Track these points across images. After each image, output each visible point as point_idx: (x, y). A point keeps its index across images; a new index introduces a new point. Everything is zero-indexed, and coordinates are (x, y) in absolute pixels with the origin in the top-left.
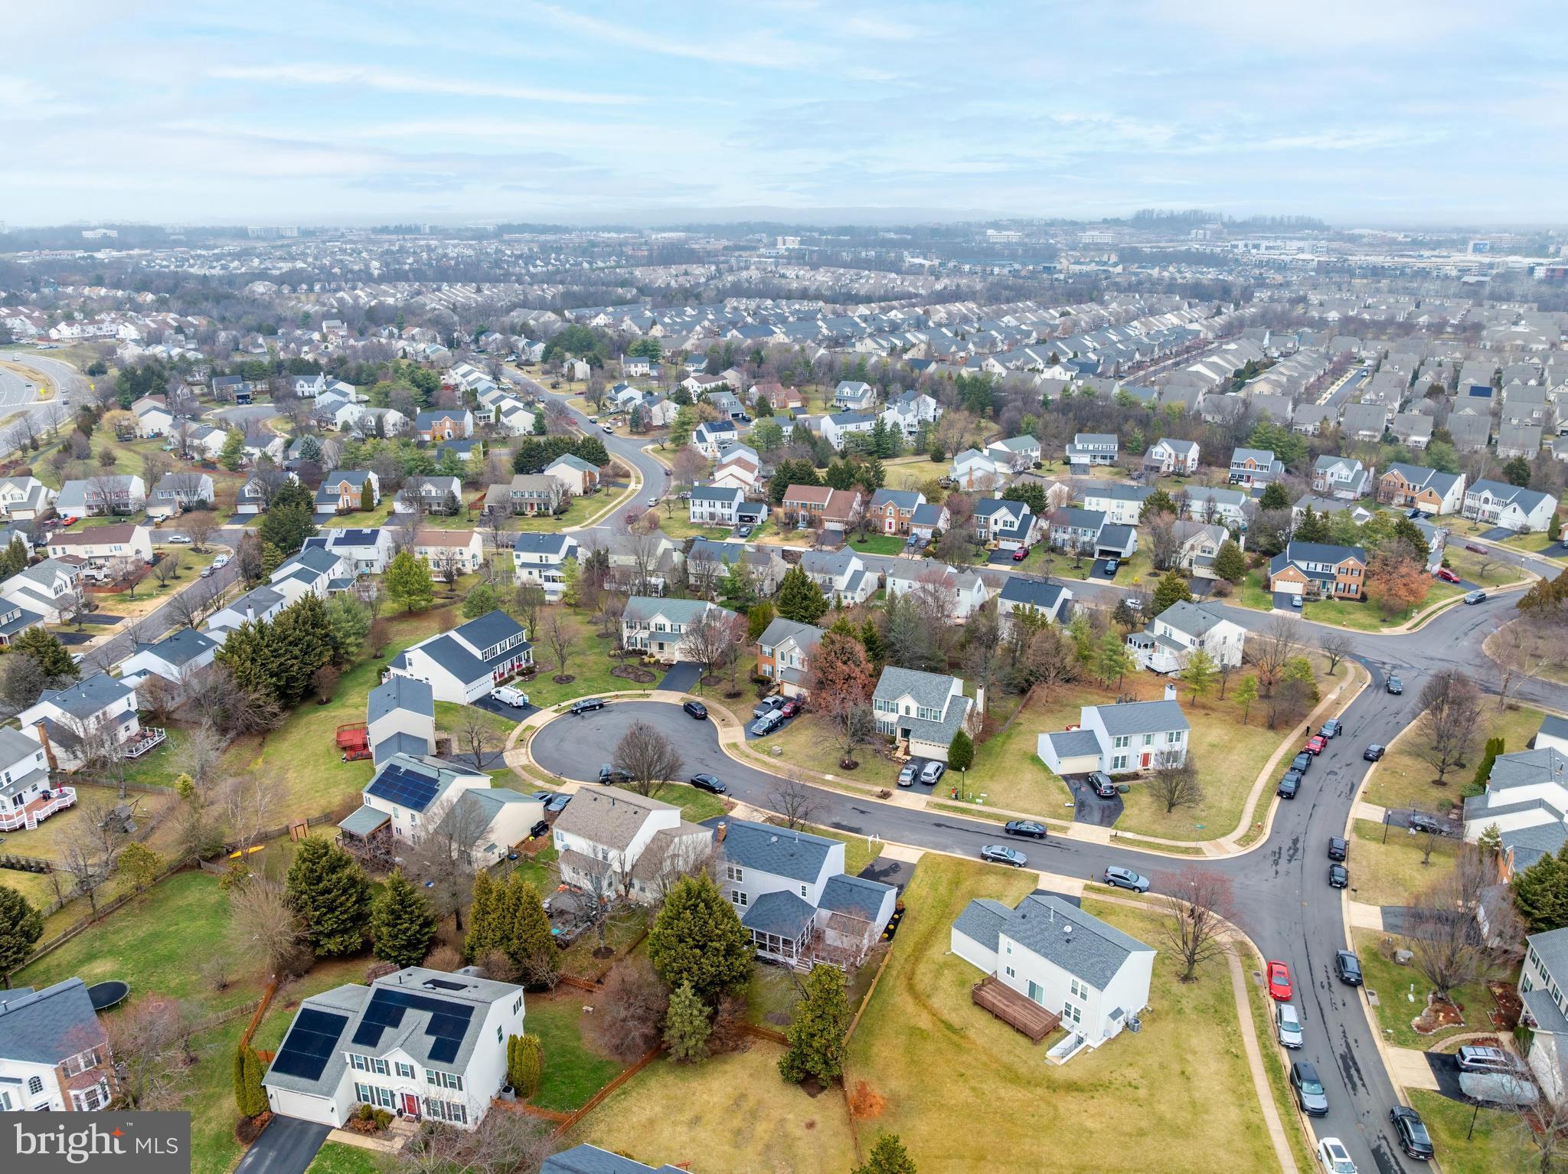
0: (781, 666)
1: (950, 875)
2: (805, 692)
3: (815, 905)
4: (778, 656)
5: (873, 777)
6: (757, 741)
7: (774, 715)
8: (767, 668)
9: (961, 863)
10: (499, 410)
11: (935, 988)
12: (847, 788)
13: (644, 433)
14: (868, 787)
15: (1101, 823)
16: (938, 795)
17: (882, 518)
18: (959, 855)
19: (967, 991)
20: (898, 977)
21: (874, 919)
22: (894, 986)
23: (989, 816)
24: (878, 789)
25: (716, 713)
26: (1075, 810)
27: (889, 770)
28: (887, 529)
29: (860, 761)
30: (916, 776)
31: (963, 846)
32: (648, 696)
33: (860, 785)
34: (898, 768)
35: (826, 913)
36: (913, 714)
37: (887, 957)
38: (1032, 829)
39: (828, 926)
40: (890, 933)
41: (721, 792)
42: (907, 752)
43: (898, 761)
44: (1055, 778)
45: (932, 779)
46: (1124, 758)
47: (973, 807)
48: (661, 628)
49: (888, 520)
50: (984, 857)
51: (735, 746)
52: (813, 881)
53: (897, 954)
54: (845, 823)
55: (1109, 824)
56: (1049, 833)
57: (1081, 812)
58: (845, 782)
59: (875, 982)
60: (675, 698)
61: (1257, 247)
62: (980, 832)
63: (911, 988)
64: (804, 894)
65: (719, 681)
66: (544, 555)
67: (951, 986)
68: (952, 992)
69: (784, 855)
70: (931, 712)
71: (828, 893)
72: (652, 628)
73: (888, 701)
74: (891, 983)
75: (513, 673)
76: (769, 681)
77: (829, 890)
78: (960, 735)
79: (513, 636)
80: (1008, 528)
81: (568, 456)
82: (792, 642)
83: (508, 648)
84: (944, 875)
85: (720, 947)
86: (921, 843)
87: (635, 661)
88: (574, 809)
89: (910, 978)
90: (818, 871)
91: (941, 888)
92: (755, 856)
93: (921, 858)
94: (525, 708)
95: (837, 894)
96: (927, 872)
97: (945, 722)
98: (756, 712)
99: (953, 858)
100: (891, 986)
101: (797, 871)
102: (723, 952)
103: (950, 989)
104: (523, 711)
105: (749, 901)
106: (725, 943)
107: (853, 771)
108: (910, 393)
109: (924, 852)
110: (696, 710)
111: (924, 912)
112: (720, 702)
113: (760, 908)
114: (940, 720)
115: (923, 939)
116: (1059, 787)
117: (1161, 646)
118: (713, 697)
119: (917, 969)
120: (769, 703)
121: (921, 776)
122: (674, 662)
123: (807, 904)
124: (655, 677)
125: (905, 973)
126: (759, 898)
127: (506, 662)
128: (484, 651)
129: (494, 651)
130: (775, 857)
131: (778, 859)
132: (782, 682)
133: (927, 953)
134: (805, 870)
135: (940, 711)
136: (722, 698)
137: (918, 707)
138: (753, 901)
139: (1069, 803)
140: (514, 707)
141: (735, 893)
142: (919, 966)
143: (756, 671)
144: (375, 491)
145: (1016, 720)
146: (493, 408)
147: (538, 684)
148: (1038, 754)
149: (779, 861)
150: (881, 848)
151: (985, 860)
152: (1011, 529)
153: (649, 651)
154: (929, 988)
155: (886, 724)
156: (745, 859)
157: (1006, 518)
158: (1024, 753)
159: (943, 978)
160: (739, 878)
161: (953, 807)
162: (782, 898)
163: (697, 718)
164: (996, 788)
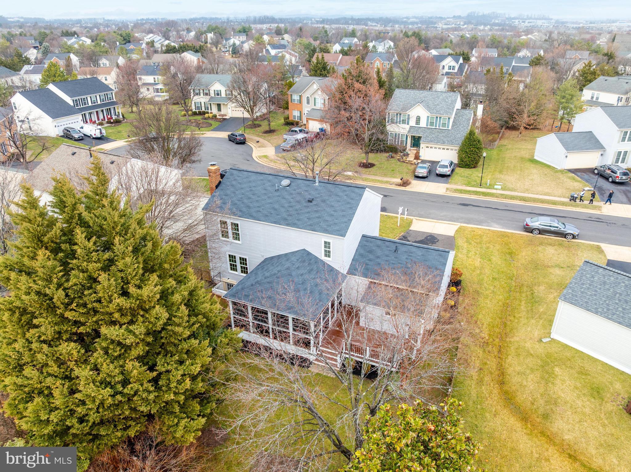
0: (306, 109)
1: (498, 247)
2: (327, 127)
3: (344, 272)
4: (304, 100)
5: (393, 173)
6: (284, 154)
7: (300, 136)
8: (296, 113)
9: (503, 235)
10: (162, 45)
11: (553, 402)
12: (367, 179)
14: (386, 179)
16: (456, 184)
18: (497, 228)
19: (613, 406)
22: (481, 398)
23: (512, 198)
24: (398, 181)
25: (252, 140)
27: (405, 168)
29: (376, 163)
30: (431, 170)
31: (498, 221)
32: (203, 134)
33: (380, 178)
34: (411, 168)
35: (361, 282)
36: (423, 124)
42: (417, 157)
43: (410, 163)
44: (562, 171)
45: (447, 171)
47: (494, 191)
48: (218, 94)
51: (266, 157)
52: (342, 232)
57: (603, 195)
58: (365, 176)
60: (224, 135)
61: (523, 22)
64: (328, 254)
65: (259, 126)
66: (156, 77)
67: (578, 397)
68: (587, 410)
69: (298, 202)
70: (440, 121)
71: (362, 255)
72: (212, 94)
73: (400, 114)
74: (474, 393)
75: (104, 122)
76: (297, 124)
77: (362, 251)
78: (471, 133)
79: (103, 93)
80: (451, 71)
81: (190, 51)
82: (315, 87)
83: (99, 103)
84: (491, 246)
85: (130, 340)
86: (452, 219)
87: (199, 118)
88: (48, 165)
89: (502, 383)
90: (350, 220)
91: (494, 259)
92: (258, 205)
93: (456, 231)
94: (101, 139)
95: (378, 257)
96: (470, 243)
97: (452, 129)
98: (285, 136)
99: (493, 232)
100: (475, 399)
101: (317, 220)
102: (140, 350)
103: (580, 403)
104: (100, 141)
105: (250, 267)
106: (143, 330)
107: (370, 169)
108: (380, 40)
109: (458, 226)
110: (238, 138)
111: (485, 285)
112: (258, 135)
113: (267, 274)
114: (448, 127)
115: (498, 319)
116: (569, 178)
117: (589, 107)
118: (253, 133)
119: (507, 366)
120: (296, 131)
121: (436, 169)
122: (227, 117)
123: (331, 269)
124: (211, 125)
125: (491, 373)
126: (263, 262)
127: (97, 112)
128: (75, 98)
129: (84, 101)
130: (286, 205)
131: (291, 207)
132: (308, 120)
133: (512, 340)
134: (327, 218)
135: (449, 118)
136: (261, 134)
137: (428, 117)
138: (257, 268)
139: (588, 188)
140: (94, 138)
141: (232, 258)
142: (508, 361)
143: (288, 118)
144: (75, 66)
145: (500, 144)
146: (160, 46)
147: (120, 128)
148: (535, 158)
149: (290, 209)
150: (410, 223)
151: (532, 232)
152: (453, 71)
153: (210, 111)
154: (542, 402)
155: (396, 136)
156: (244, 209)
157: (450, 64)
158: (522, 159)
159: (558, 382)
160: (237, 236)
161: (473, 192)
162: (294, 259)
163: (237, 143)
164: (511, 179)
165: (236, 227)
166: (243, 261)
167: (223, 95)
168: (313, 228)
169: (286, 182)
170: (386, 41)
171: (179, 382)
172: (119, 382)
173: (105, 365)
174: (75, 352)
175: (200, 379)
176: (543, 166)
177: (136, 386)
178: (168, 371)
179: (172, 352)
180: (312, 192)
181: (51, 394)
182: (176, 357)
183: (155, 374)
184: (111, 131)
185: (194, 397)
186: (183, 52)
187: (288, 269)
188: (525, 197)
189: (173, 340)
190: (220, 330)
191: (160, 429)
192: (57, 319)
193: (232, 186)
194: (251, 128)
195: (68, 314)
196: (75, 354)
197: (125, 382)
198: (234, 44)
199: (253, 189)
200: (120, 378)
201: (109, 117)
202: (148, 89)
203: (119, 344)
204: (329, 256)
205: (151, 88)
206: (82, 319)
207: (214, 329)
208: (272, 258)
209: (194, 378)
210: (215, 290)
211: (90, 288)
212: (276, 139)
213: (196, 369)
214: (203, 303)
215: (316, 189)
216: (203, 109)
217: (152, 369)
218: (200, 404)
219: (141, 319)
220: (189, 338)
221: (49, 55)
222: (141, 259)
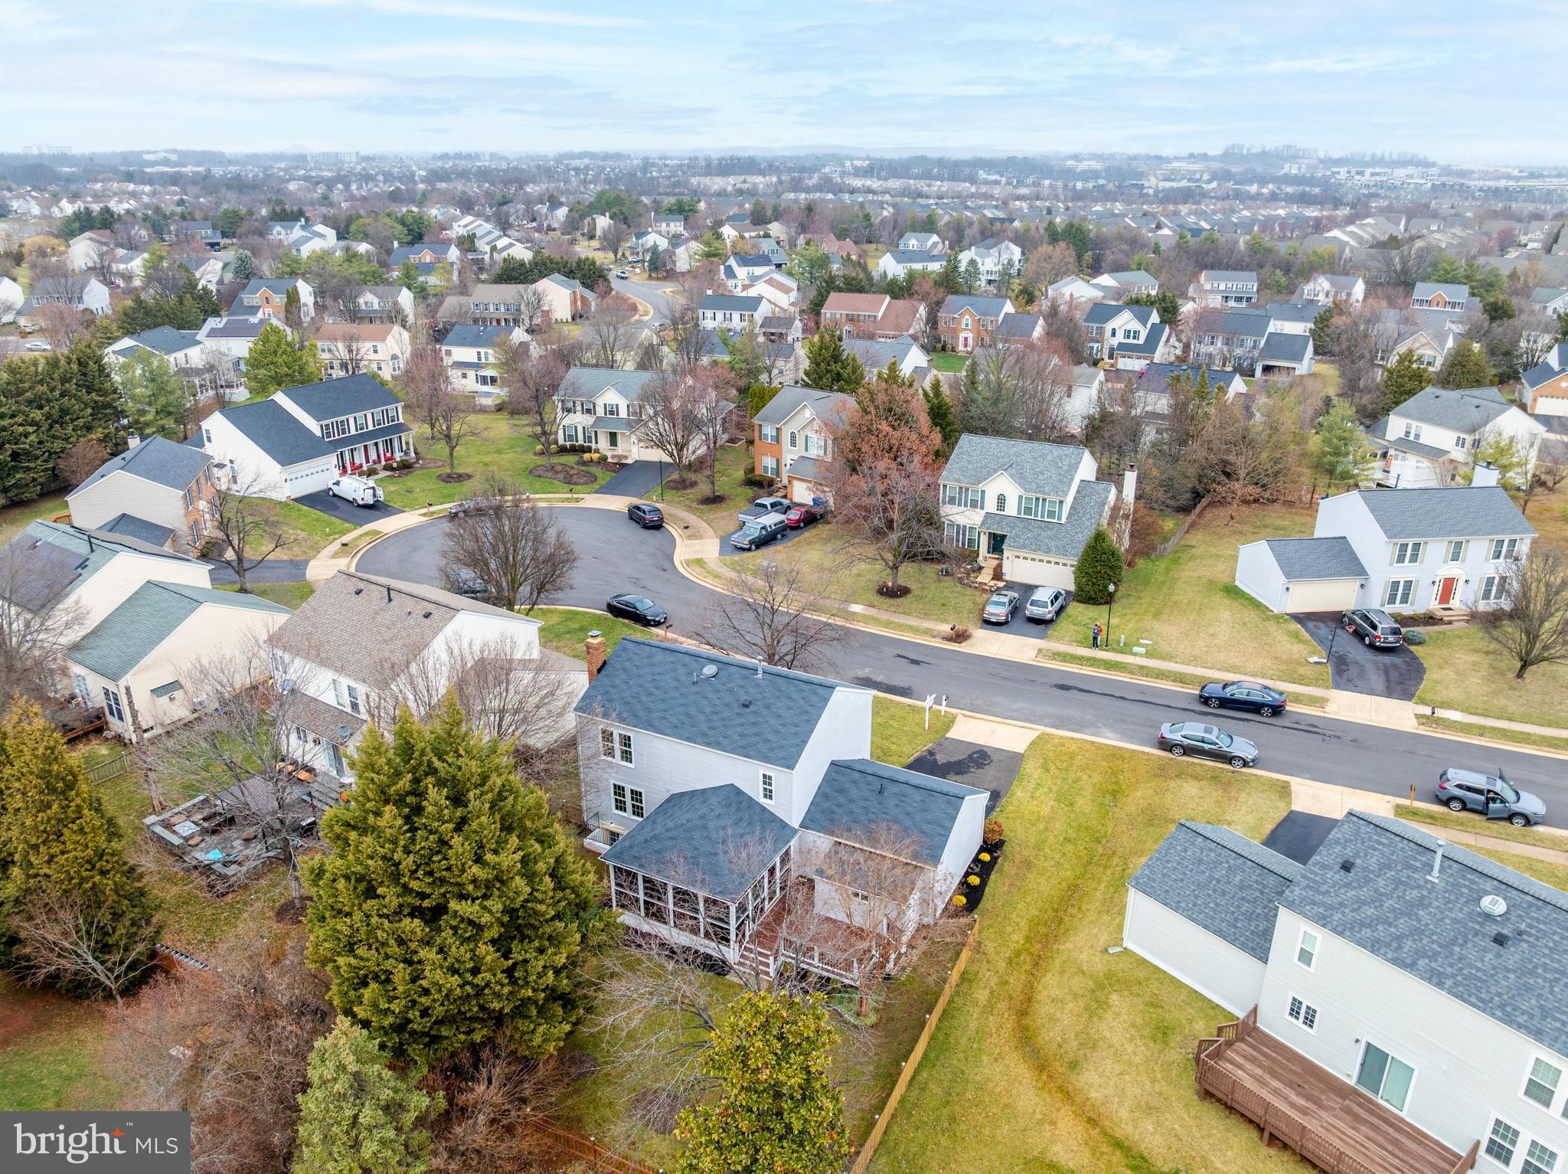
0: (789, 455)
1: (1097, 778)
2: (826, 493)
3: (795, 823)
4: (786, 440)
5: (941, 609)
6: (738, 557)
7: (772, 519)
8: (769, 462)
9: (1116, 754)
10: (494, 249)
11: (1090, 1044)
12: (887, 624)
13: (665, 278)
14: (926, 624)
15: (1389, 693)
16: (1059, 640)
17: (955, 333)
18: (1110, 740)
19: (1178, 1053)
20: (990, 1008)
21: (935, 858)
22: (982, 1033)
23: (1161, 675)
24: (945, 628)
25: (676, 519)
26: (1330, 669)
27: (967, 600)
28: (961, 347)
29: (912, 586)
30: (1015, 610)
31: (1118, 725)
32: (577, 500)
33: (914, 622)
34: (980, 598)
35: (821, 842)
36: (1011, 509)
37: (965, 955)
38: (1256, 697)
39: (820, 872)
40: (972, 895)
41: (657, 624)
42: (998, 575)
43: (981, 588)
44: (1279, 618)
45: (1047, 612)
46: (1408, 584)
47: (1129, 659)
48: (613, 411)
49: (962, 335)
50: (1166, 745)
51: (700, 562)
52: (789, 763)
53: (989, 946)
54: (880, 678)
55: (1407, 695)
56: (1290, 707)
57: (1343, 673)
58: (884, 616)
59: (933, 1019)
60: (619, 503)
61: (1359, 173)
62: (1147, 701)
63: (1026, 1038)
64: (768, 794)
65: (693, 484)
66: (482, 351)
67: (1131, 1039)
68: (1137, 1060)
69: (727, 705)
70: (1043, 506)
71: (826, 796)
72: (600, 412)
73: (967, 490)
74: (973, 1025)
75: (377, 466)
76: (771, 483)
77: (828, 790)
78: (1099, 537)
79: (379, 409)
80: (1131, 341)
81: (556, 275)
82: (808, 414)
83: (371, 427)
84: (1085, 777)
85: (486, 919)
86: (1031, 718)
87: (571, 459)
88: (314, 610)
89: (1023, 1013)
90: (805, 742)
91: (1080, 801)
92: (663, 706)
93: (1033, 743)
94: (376, 508)
95: (852, 801)
96: (1047, 770)
97: (1068, 522)
98: (742, 517)
99: (1099, 747)
100: (973, 1034)
101: (753, 739)
102: (494, 932)
103: (1130, 1048)
104: (373, 512)
105: (648, 807)
106: (500, 907)
107: (900, 600)
108: (990, 241)
109: (1037, 734)
110: (648, 517)
111: (1047, 850)
112: (689, 508)
113: (670, 825)
114: (1059, 518)
115: (1050, 912)
116: (1289, 633)
117: (1401, 454)
118: (679, 503)
119: (1040, 988)
120: (764, 506)
121: (1025, 608)
122: (629, 461)
123: (773, 819)
124: (595, 478)
125: (1011, 998)
126: (668, 801)
127: (366, 447)
128: (324, 423)
129: (343, 427)
130: (708, 710)
131: (715, 713)
132: (790, 479)
133: (1062, 947)
134: (771, 737)
135: (1061, 502)
136: (694, 505)
137: (1020, 497)
138: (657, 812)
139: (1315, 659)
140: (359, 506)
141: (619, 790)
142: (1043, 980)
143: (752, 470)
144: (305, 305)
145: (1183, 542)
146: (488, 249)
147: (411, 481)
148: (1237, 583)
149: (715, 717)
150: (951, 722)
151: (1170, 751)
152: (1135, 342)
153: (594, 446)
154: (1074, 1044)
155: (961, 529)
156: (641, 713)
157: (1128, 327)
158: (1211, 585)
159: (1109, 1016)
160: (627, 756)
161: (1089, 659)
162: (714, 800)
163: (646, 527)
164: (1169, 631)
165: (626, 741)
166: (637, 795)
167: (623, 414)
168: (745, 751)
169: (710, 670)
170: (1003, 246)
171: (540, 976)
172: (468, 970)
173: (454, 949)
174: (418, 930)
175: (564, 974)
176: (1246, 603)
177: (488, 976)
178: (526, 961)
179: (528, 936)
180: (751, 690)
181: (388, 981)
182: (537, 944)
183: (510, 962)
184: (392, 488)
185: (555, 1000)
186: (542, 276)
187: (702, 817)
188: (1185, 674)
189: (533, 921)
190: (593, 911)
191: (512, 1037)
192: (399, 889)
193: (625, 670)
194: (677, 489)
195: (414, 885)
196: (419, 933)
197: (475, 971)
198: (655, 247)
199: (658, 678)
200: (471, 965)
201: (389, 455)
202: (464, 376)
203: (471, 922)
204: (771, 797)
205: (471, 374)
206: (428, 891)
207: (584, 909)
208: (682, 794)
209: (557, 972)
210: (587, 841)
211: (438, 852)
212: (725, 518)
213: (561, 960)
214: (572, 873)
215: (758, 685)
216: (581, 442)
217: (506, 956)
218: (564, 1007)
219: (496, 892)
220: (552, 919)
221: (253, 281)
222: (497, 817)
